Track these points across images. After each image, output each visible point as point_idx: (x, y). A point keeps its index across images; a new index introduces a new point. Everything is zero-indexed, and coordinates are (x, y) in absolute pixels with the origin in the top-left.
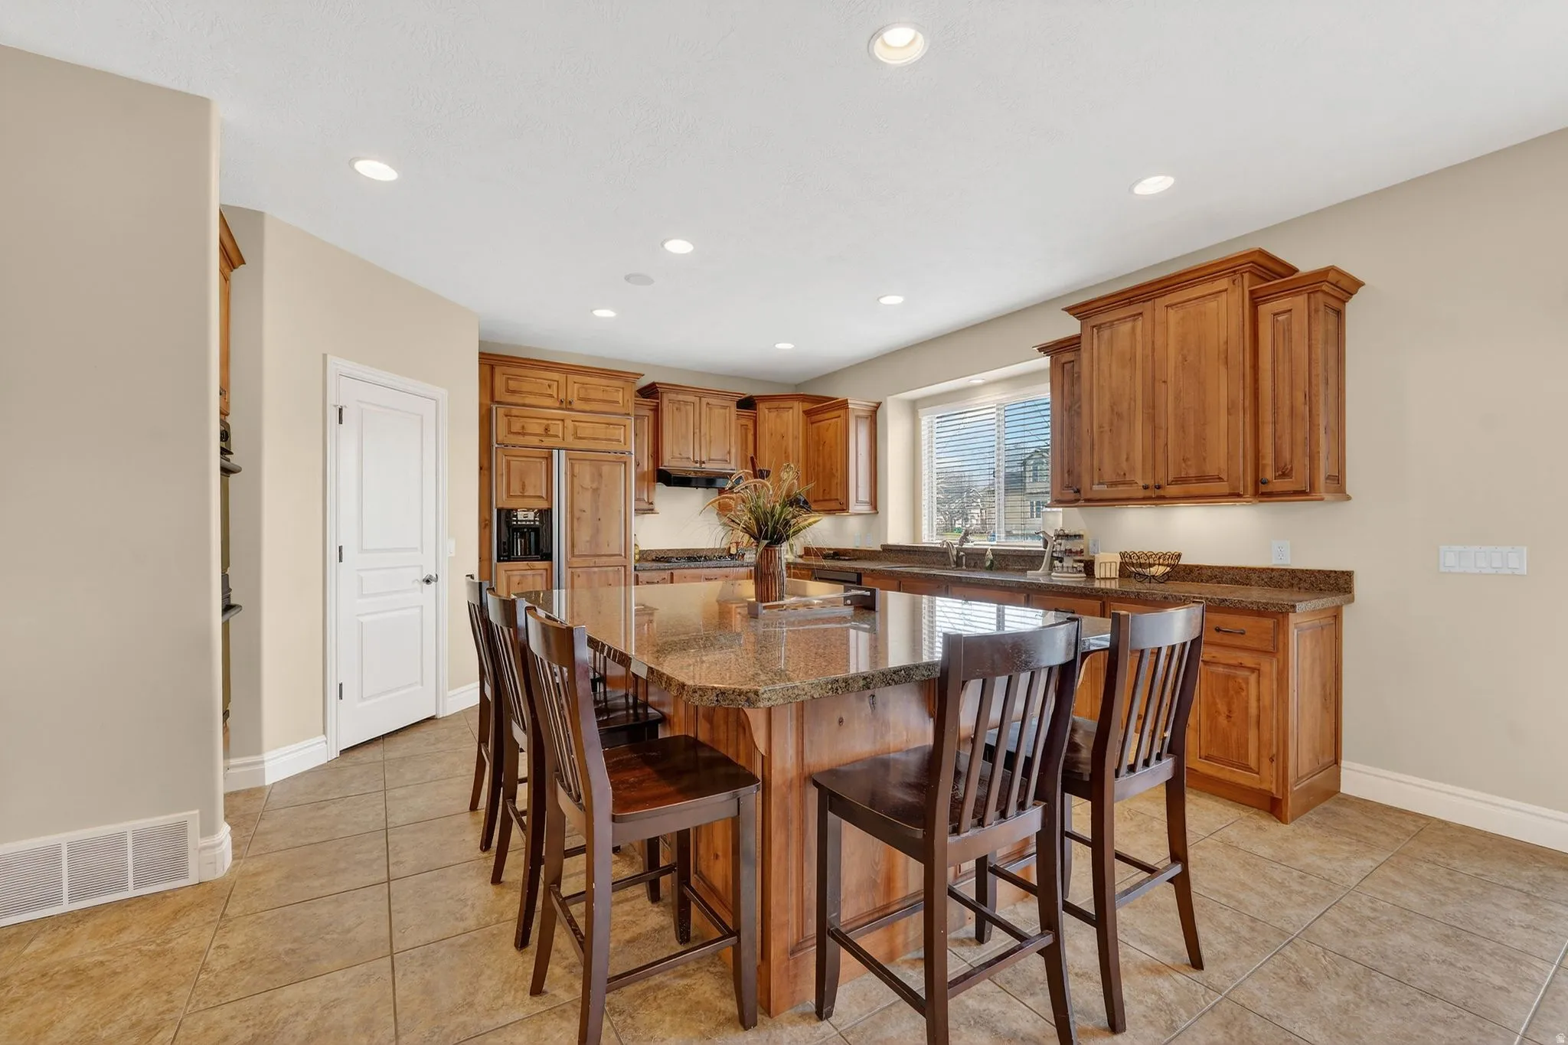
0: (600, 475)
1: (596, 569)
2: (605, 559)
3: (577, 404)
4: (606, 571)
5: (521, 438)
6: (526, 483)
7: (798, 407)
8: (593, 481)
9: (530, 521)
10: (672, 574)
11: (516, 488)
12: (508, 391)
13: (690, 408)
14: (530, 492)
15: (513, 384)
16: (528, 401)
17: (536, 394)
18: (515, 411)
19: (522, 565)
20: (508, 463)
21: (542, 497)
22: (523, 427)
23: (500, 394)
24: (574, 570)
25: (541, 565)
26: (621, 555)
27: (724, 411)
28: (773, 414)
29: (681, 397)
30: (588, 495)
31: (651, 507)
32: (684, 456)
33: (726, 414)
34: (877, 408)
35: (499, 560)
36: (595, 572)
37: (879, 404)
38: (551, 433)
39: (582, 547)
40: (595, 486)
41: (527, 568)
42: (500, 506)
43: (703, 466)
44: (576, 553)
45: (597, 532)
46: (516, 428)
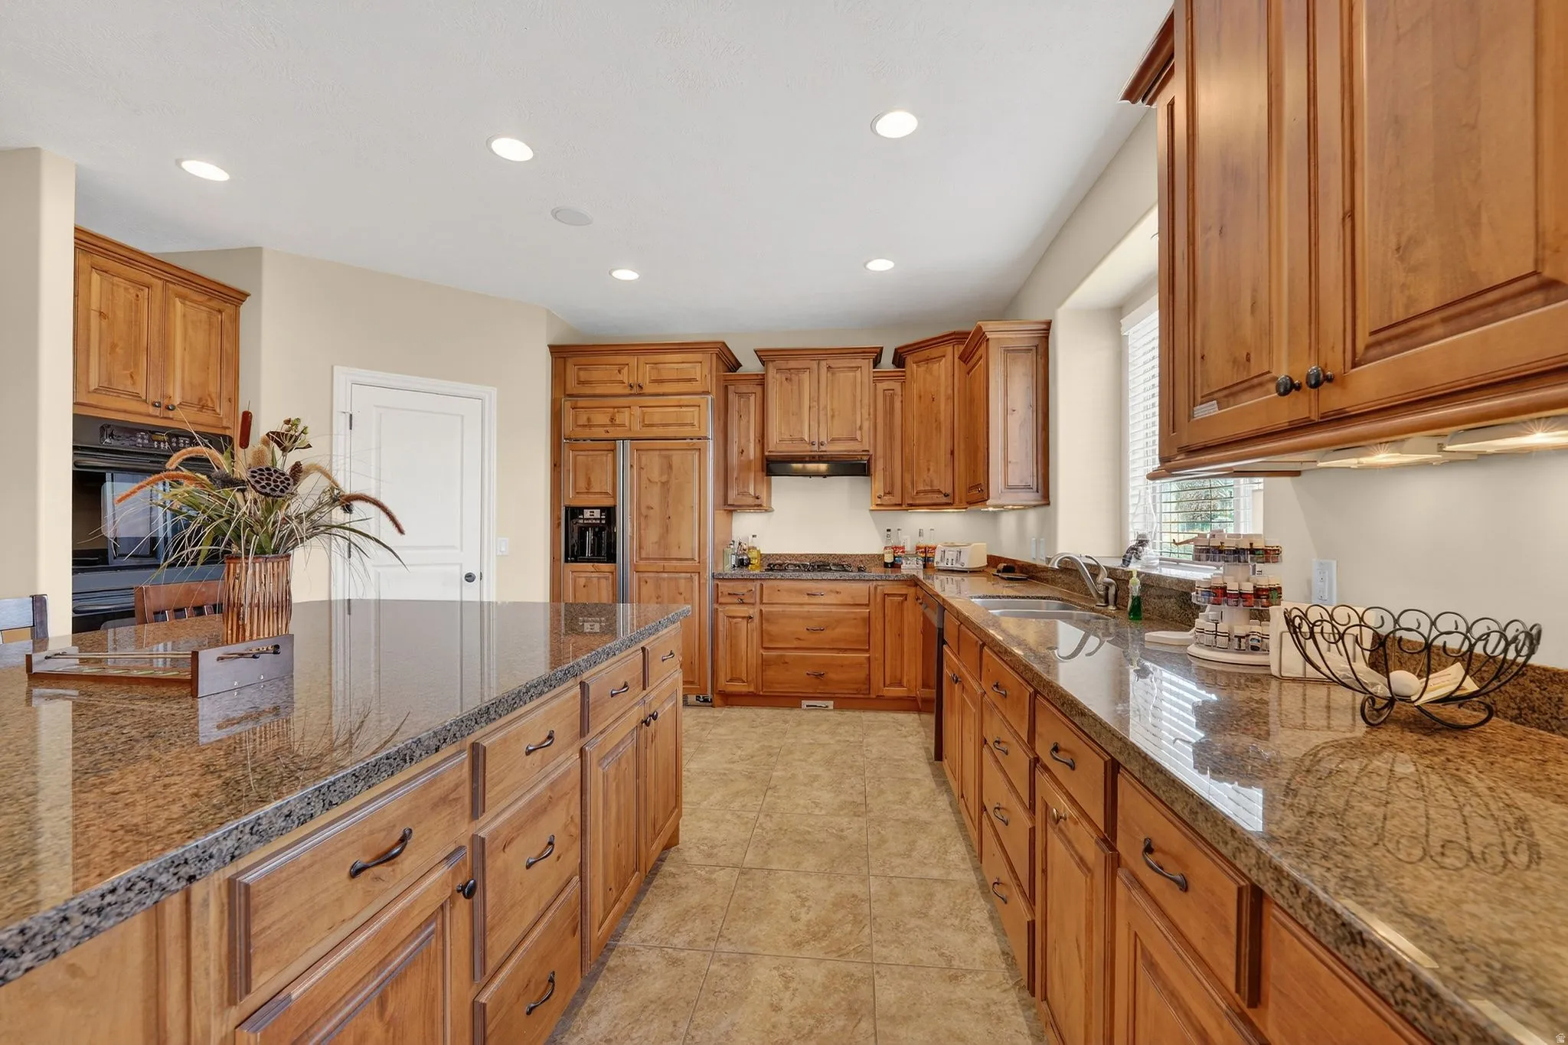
0: (670, 467)
1: (666, 575)
2: (675, 563)
3: (649, 388)
4: (676, 578)
5: (587, 430)
6: (592, 479)
7: (951, 352)
8: (662, 474)
9: (595, 519)
10: (762, 585)
11: (582, 484)
12: (580, 382)
13: (806, 376)
14: (596, 488)
15: (583, 375)
16: (599, 391)
17: (605, 382)
18: (582, 402)
19: (589, 566)
20: (575, 457)
21: (607, 493)
22: (589, 419)
23: (572, 386)
24: (641, 575)
25: (605, 567)
26: (693, 559)
27: (852, 374)
28: (923, 369)
29: (792, 364)
30: (656, 490)
31: (758, 502)
32: (797, 436)
33: (855, 377)
34: (1048, 330)
35: (566, 561)
36: (664, 579)
37: (1049, 323)
38: (617, 422)
39: (650, 549)
40: (664, 478)
41: (593, 570)
42: (567, 503)
43: (823, 448)
44: (644, 555)
45: (666, 530)
46: (583, 420)
